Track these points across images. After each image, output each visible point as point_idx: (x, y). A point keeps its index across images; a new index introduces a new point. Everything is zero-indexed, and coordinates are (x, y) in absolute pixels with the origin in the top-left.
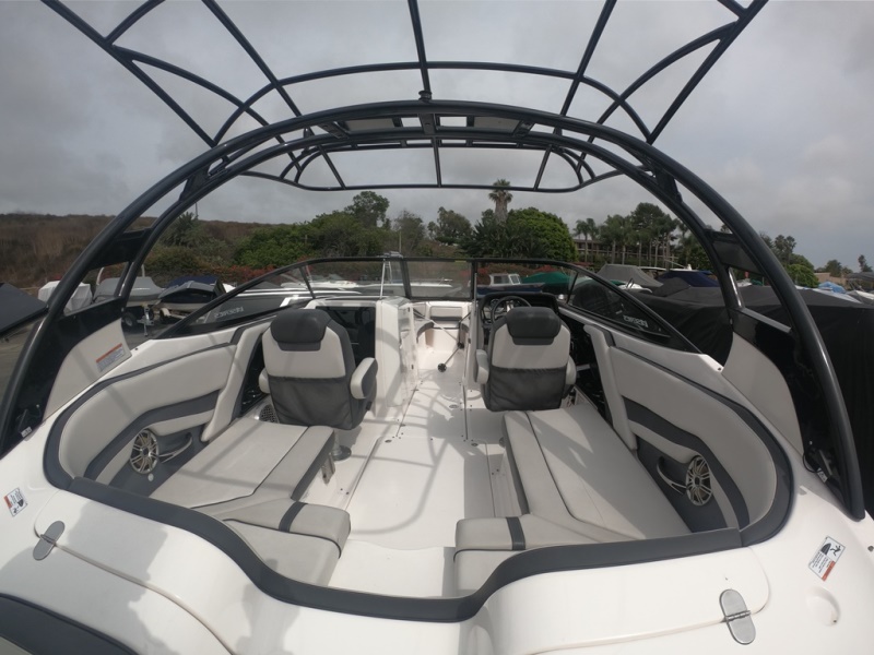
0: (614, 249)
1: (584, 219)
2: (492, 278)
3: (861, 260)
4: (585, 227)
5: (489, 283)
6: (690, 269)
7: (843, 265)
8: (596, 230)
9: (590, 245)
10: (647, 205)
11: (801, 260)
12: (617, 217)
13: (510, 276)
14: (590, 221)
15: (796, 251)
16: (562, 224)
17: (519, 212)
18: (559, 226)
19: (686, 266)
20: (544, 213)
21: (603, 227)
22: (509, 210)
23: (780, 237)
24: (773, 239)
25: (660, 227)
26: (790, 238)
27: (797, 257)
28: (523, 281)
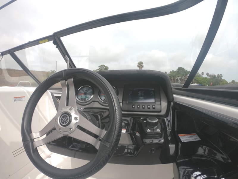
0: (172, 80)
6: (196, 84)
10: (180, 67)
11: (224, 81)
12: (173, 71)
15: (223, 78)
23: (218, 75)
25: (185, 73)
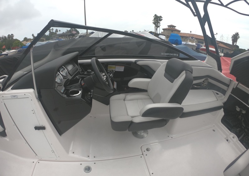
3: (33, 35)
7: (28, 38)
15: (14, 38)
23: (9, 35)
26: (12, 35)
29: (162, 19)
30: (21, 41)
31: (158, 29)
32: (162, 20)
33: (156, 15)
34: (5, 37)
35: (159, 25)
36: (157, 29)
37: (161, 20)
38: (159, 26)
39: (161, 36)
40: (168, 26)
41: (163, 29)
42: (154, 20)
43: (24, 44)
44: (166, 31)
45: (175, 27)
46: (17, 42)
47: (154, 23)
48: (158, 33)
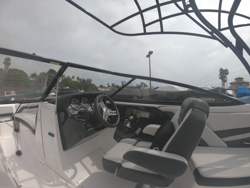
0: (42, 83)
1: (33, 73)
2: (5, 93)
3: (108, 84)
4: (34, 75)
5: (4, 95)
6: (68, 88)
7: (104, 86)
8: (36, 77)
9: (34, 82)
10: (52, 70)
11: (93, 85)
12: (43, 73)
13: (12, 92)
14: (35, 73)
15: (92, 83)
16: (26, 74)
17: (12, 69)
18: (25, 75)
19: (67, 87)
20: (20, 70)
21: (39, 76)
22: (9, 68)
23: (88, 79)
24: (86, 79)
26: (91, 79)
27: (92, 84)
28: (16, 93)
29: (228, 72)
30: (97, 87)
31: (226, 83)
32: (229, 74)
33: (221, 69)
34: (85, 80)
35: (226, 79)
36: (224, 84)
37: (227, 74)
38: (226, 81)
39: (228, 90)
40: (235, 79)
41: (230, 84)
42: (220, 75)
43: (99, 90)
44: (233, 85)
45: (243, 79)
46: (93, 86)
47: (221, 78)
48: (226, 88)
